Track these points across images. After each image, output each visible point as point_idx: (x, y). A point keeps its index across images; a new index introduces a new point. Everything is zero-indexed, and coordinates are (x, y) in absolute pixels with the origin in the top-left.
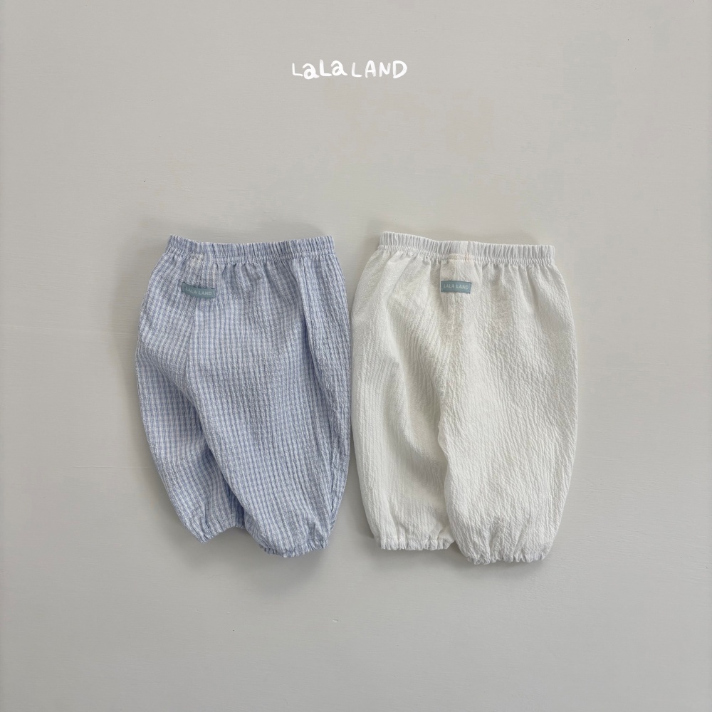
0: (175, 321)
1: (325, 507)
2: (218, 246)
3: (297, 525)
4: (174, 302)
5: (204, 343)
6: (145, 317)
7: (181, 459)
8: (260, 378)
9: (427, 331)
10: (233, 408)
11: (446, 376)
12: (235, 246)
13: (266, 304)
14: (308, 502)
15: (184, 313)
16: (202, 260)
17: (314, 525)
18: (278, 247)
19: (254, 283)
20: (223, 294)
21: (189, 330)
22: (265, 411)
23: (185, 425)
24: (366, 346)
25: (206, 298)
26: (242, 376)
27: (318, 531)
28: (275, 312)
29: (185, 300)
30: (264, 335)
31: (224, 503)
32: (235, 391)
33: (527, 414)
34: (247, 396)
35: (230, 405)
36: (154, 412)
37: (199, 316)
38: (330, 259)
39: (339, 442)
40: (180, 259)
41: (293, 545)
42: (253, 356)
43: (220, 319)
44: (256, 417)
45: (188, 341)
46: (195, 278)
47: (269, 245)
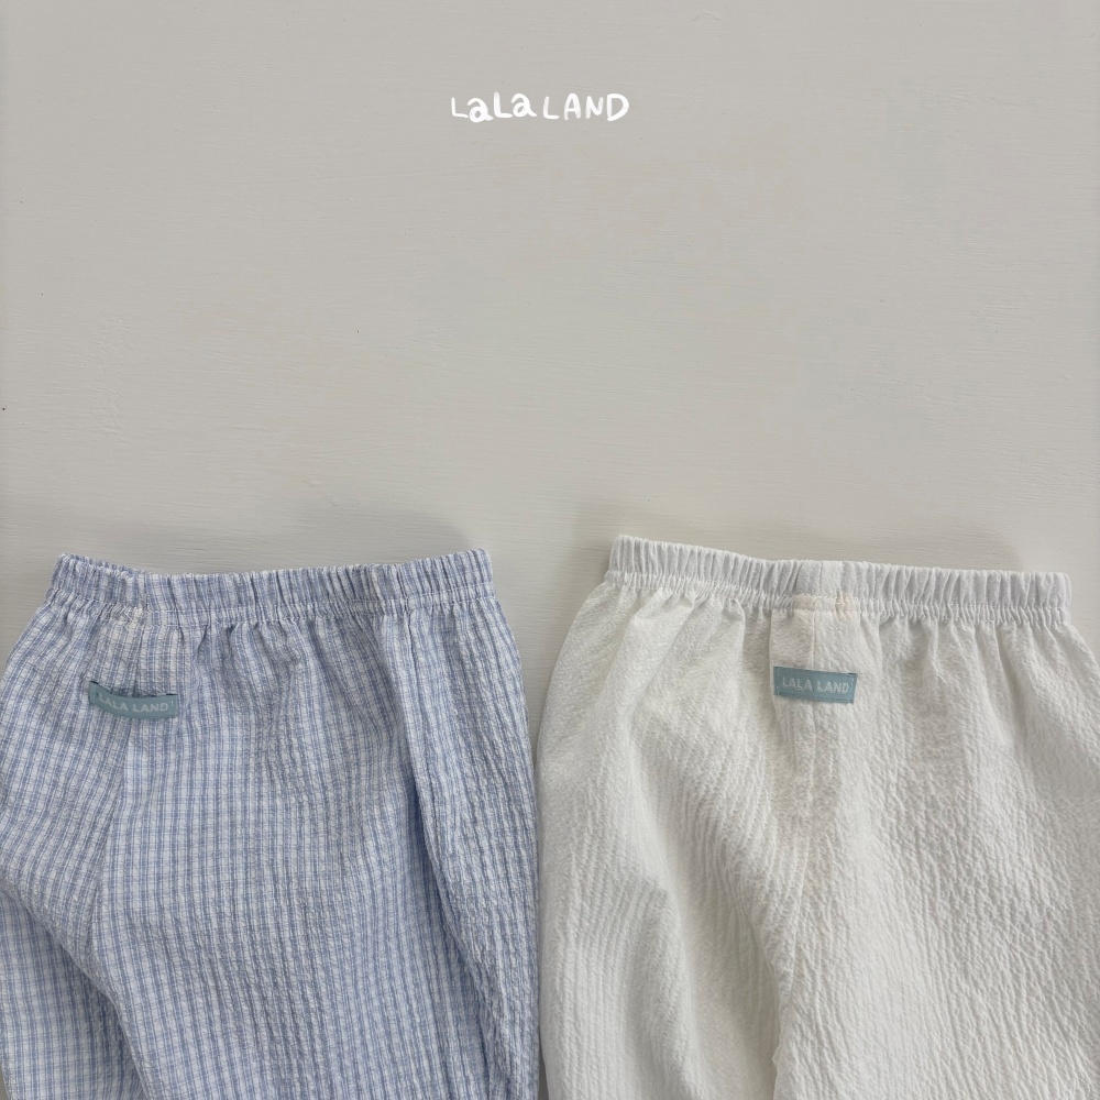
0: (73, 783)
2: (184, 582)
4: (71, 730)
5: (144, 847)
8: (294, 942)
9: (740, 805)
10: (223, 1020)
11: (794, 931)
12: (228, 581)
13: (314, 729)
15: (98, 757)
16: (142, 621)
18: (345, 583)
19: (282, 672)
20: (201, 703)
21: (108, 807)
22: (310, 1025)
24: (579, 850)
25: (153, 719)
26: (244, 938)
28: (337, 749)
29: (100, 723)
30: (306, 813)
32: (229, 978)
33: (1000, 1010)
34: (259, 987)
35: (216, 1012)
36: (23, 1018)
37: (137, 766)
38: (481, 612)
39: (508, 1093)
40: (82, 622)
42: (275, 879)
43: (191, 771)
44: (286, 1039)
45: (101, 845)
46: (121, 669)
47: (319, 573)
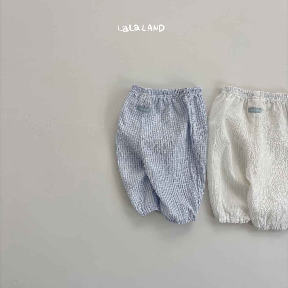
0: (134, 122)
1: (196, 203)
2: (153, 90)
3: (184, 210)
4: (133, 113)
5: (146, 131)
6: (121, 119)
7: (135, 180)
8: (170, 147)
9: (242, 129)
10: (157, 159)
11: (251, 148)
12: (160, 91)
13: (171, 116)
14: (188, 201)
15: (137, 118)
16: (146, 96)
17: (191, 211)
18: (178, 91)
19: (166, 107)
20: (153, 111)
21: (140, 125)
22: (171, 161)
23: (135, 165)
24: (216, 134)
25: (146, 112)
26: (162, 146)
27: (193, 213)
28: (175, 119)
29: (138, 113)
30: (170, 129)
31: (152, 200)
32: (159, 152)
34: (163, 154)
35: (156, 158)
36: (123, 160)
37: (143, 120)
38: (201, 97)
39: (201, 176)
40: (137, 95)
41: (183, 219)
42: (167, 137)
43: (152, 121)
44: (167, 163)
45: (140, 130)
46: (143, 103)
47: (174, 90)
